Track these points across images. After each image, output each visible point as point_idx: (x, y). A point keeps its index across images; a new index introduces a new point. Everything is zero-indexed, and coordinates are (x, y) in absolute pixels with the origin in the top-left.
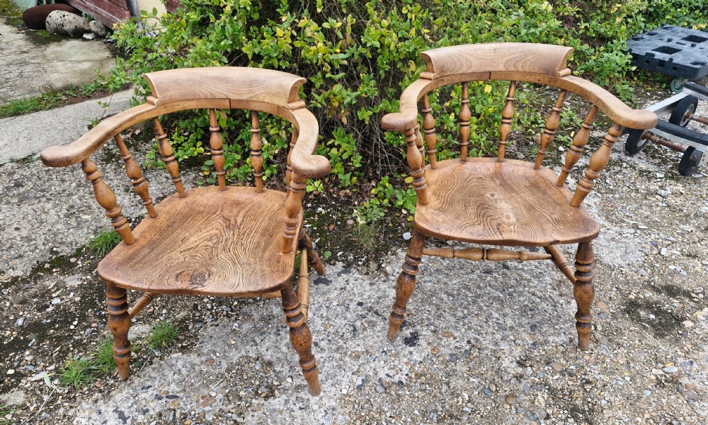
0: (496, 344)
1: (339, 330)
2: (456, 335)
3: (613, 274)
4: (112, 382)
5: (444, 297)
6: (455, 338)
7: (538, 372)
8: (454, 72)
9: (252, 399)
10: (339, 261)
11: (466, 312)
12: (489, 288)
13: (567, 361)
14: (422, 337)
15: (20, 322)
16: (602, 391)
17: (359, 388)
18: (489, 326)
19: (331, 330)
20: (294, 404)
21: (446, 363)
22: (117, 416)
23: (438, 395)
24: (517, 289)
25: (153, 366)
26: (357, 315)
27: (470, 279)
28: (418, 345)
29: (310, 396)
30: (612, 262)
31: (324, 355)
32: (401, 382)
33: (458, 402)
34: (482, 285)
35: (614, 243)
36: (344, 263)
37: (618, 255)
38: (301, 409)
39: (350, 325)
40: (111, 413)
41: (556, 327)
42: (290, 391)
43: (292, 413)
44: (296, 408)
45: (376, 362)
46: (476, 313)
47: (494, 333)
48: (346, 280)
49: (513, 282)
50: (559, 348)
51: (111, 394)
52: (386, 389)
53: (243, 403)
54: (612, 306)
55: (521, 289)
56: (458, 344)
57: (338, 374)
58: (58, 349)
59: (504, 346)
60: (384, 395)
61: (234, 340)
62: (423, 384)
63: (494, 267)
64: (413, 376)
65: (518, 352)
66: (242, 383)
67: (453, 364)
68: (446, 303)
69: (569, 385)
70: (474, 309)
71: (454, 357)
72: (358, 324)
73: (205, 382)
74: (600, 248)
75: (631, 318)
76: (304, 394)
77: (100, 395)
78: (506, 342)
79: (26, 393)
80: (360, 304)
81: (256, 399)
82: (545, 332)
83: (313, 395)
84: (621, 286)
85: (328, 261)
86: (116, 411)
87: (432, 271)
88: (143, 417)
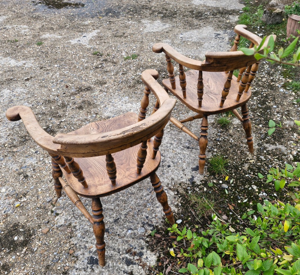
1: (168, 152)
12: (113, 208)
19: (171, 151)
26: (166, 161)
34: (117, 208)
48: (187, 175)
80: (169, 166)
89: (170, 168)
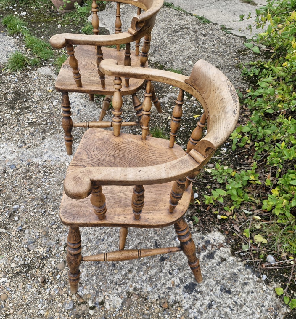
7: (60, 254)
12: (138, 241)
16: (36, 289)
18: (101, 234)
25: (96, 106)
51: (84, 98)
69: (46, 269)
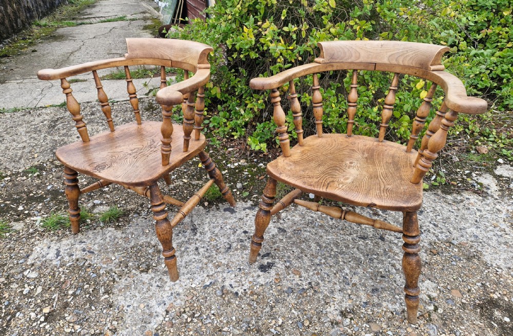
0: (332, 292)
1: (219, 245)
2: (303, 275)
3: (486, 271)
4: (68, 233)
5: (313, 245)
6: (300, 277)
7: (355, 326)
8: (343, 60)
9: (133, 269)
10: (251, 200)
11: (323, 261)
12: (355, 250)
13: (389, 327)
14: (275, 268)
15: (49, 188)
17: (205, 287)
18: (335, 278)
19: (213, 243)
20: (156, 282)
21: (281, 292)
22: (55, 252)
23: (259, 312)
24: (380, 257)
25: (94, 231)
26: (238, 239)
27: (344, 239)
28: (268, 273)
29: (169, 280)
30: (491, 262)
31: (197, 257)
32: (237, 293)
33: (270, 323)
34: (351, 246)
35: (505, 246)
36: (253, 202)
37: (502, 257)
38: (158, 286)
39: (228, 244)
40: (54, 250)
41: (397, 296)
42: (159, 273)
43: (150, 287)
44: (155, 285)
45: (229, 274)
46: (331, 265)
47: (336, 284)
48: (247, 214)
49: (381, 251)
50: (387, 313)
51: (62, 239)
52: (223, 294)
53: (127, 270)
54: (466, 298)
55: (384, 258)
56: (299, 282)
57: (197, 273)
58: (56, 207)
59: (338, 296)
60: (219, 298)
61: (149, 231)
62: (253, 300)
63: (371, 236)
64: (249, 292)
65: (347, 304)
66: (135, 258)
67: (286, 295)
68: (311, 250)
70: (331, 261)
71: (290, 290)
72: (234, 245)
73: (114, 249)
74: (488, 246)
75: (481, 314)
76: (166, 278)
77: (57, 238)
78: (342, 294)
79: (25, 226)
81: (136, 270)
82: (382, 298)
83: (171, 281)
84: (488, 284)
85: (244, 199)
86: (57, 249)
87: (316, 225)
88: (68, 258)
89: (247, 230)
